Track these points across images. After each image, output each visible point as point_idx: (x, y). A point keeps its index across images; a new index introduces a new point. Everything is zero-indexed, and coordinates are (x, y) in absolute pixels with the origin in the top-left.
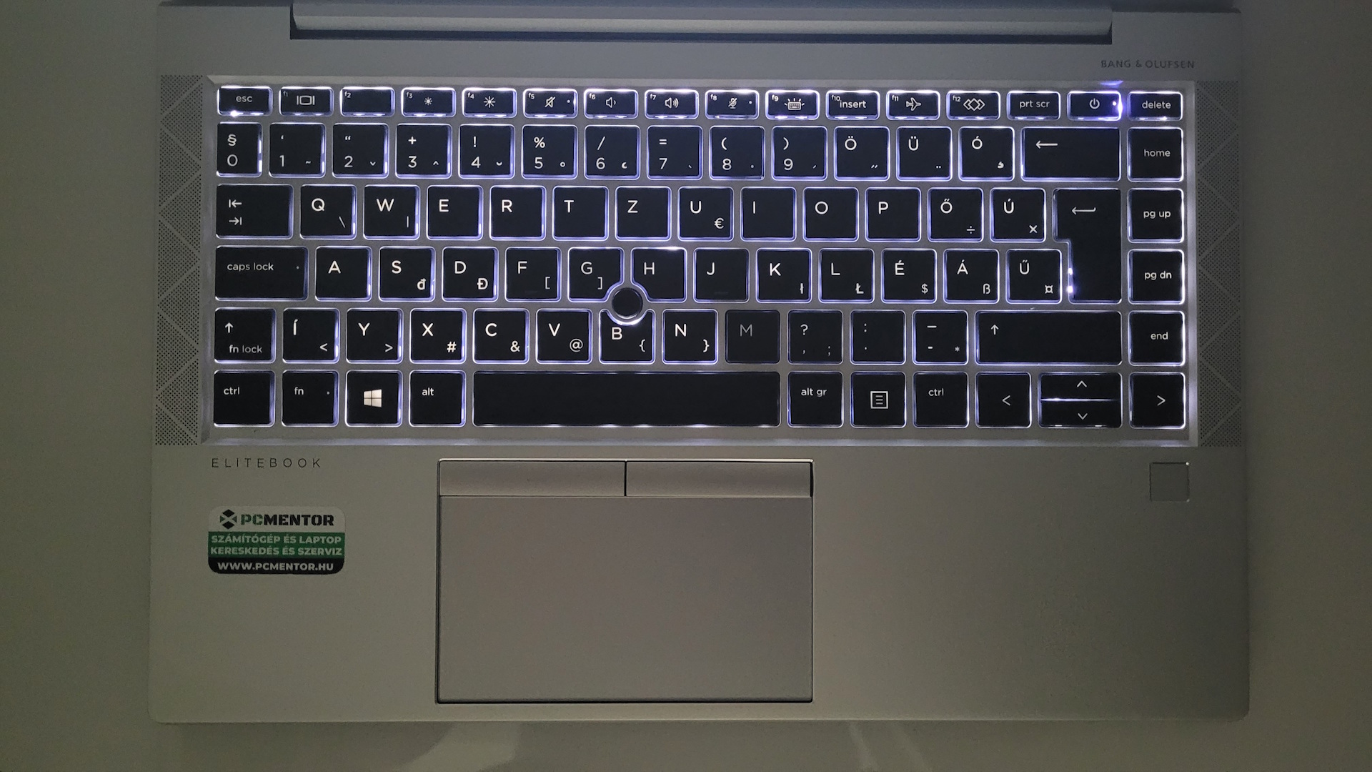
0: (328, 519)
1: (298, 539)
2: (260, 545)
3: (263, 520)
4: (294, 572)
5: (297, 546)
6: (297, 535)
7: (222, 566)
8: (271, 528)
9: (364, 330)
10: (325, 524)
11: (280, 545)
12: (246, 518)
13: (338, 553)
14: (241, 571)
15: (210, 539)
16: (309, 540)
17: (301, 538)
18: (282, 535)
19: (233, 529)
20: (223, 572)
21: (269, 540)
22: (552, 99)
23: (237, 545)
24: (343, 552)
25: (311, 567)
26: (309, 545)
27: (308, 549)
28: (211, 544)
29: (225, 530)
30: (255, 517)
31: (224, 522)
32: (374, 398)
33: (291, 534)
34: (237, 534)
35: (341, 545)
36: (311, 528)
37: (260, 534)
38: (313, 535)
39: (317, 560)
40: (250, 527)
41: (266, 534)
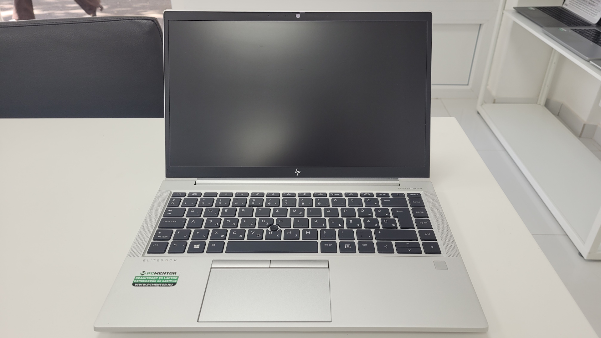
0: (175, 273)
1: (163, 278)
2: (151, 279)
3: (154, 273)
4: (160, 286)
5: (162, 280)
6: (163, 277)
7: (136, 285)
8: (156, 275)
9: (198, 233)
10: (173, 274)
11: (157, 279)
12: (149, 273)
13: (175, 281)
14: (142, 286)
15: (135, 278)
16: (167, 278)
17: (165, 278)
18: (158, 277)
19: (143, 276)
20: (136, 286)
21: (154, 278)
22: (258, 194)
23: (144, 279)
24: (177, 281)
25: (166, 285)
26: (167, 279)
27: (166, 280)
28: (135, 279)
29: (141, 276)
30: (151, 273)
31: (141, 274)
32: (197, 246)
33: (161, 277)
34: (144, 277)
35: (177, 279)
36: (169, 275)
37: (151, 277)
38: (168, 277)
39: (167, 283)
40: (149, 275)
41: (154, 277)
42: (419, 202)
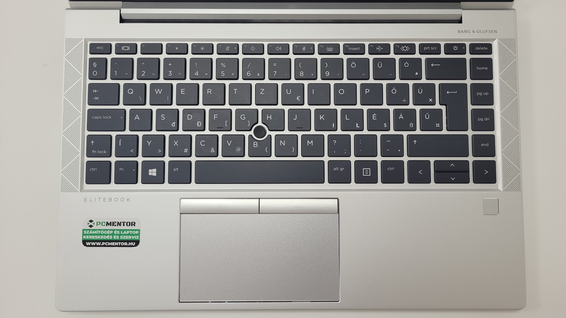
0: (133, 223)
2: (104, 234)
3: (105, 224)
4: (118, 246)
5: (120, 235)
7: (88, 244)
8: (109, 227)
9: (149, 144)
10: (132, 226)
11: (113, 235)
12: (99, 223)
13: (137, 238)
14: (96, 246)
17: (121, 231)
18: (114, 230)
22: (228, 47)
23: (95, 235)
25: (126, 244)
26: (125, 235)
28: (83, 234)
29: (89, 228)
30: (102, 223)
31: (89, 225)
33: (117, 230)
34: (95, 230)
35: (139, 234)
36: (126, 227)
37: (104, 230)
38: (126, 230)
39: (128, 241)
40: (100, 227)
41: (107, 230)
42: (486, 68)
